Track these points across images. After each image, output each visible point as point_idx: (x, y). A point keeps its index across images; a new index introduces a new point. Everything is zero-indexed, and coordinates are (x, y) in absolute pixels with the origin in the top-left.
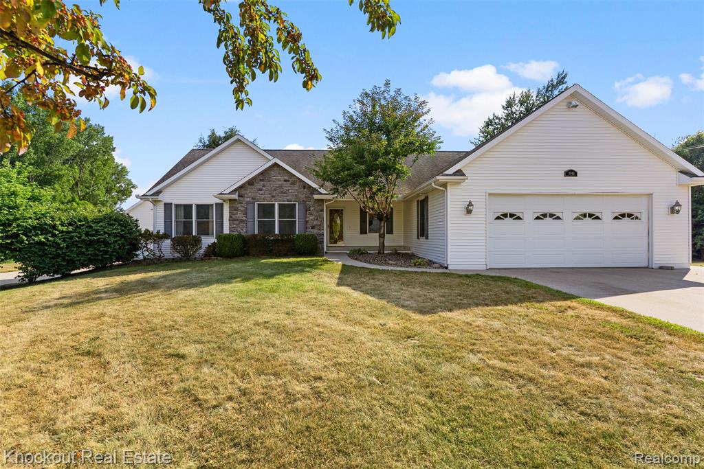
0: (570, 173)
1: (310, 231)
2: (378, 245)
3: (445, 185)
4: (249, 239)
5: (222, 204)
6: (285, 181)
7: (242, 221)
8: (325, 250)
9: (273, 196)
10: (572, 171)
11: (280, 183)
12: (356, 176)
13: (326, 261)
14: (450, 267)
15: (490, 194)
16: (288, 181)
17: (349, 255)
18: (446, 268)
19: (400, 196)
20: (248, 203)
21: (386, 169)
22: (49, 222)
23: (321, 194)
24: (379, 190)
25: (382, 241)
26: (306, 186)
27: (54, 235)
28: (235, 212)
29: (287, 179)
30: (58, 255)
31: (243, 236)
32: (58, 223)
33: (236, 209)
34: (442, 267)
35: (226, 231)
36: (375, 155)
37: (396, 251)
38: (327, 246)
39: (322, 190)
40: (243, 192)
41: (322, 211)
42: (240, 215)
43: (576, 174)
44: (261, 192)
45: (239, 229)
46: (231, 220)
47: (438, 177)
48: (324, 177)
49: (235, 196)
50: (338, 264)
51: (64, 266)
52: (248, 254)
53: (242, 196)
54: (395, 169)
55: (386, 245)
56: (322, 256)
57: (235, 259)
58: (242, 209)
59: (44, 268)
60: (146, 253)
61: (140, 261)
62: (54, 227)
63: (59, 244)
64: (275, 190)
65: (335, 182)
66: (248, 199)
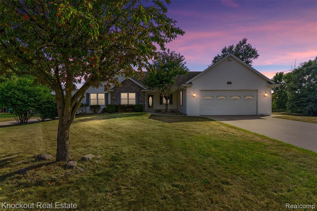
0: (229, 83)
1: (140, 103)
2: (165, 109)
3: (186, 87)
4: (118, 106)
5: (108, 93)
6: (131, 85)
7: (115, 100)
8: (146, 110)
9: (127, 90)
10: (229, 82)
11: (130, 85)
12: (156, 84)
13: (146, 113)
14: (187, 115)
15: (201, 90)
16: (132, 85)
17: (155, 112)
18: (186, 115)
19: (174, 90)
20: (117, 93)
21: (167, 81)
22: (51, 100)
23: (144, 89)
24: (165, 88)
25: (167, 106)
26: (139, 87)
27: (52, 105)
28: (113, 96)
29: (132, 84)
30: (53, 111)
31: (116, 105)
32: (53, 100)
33: (113, 95)
34: (185, 115)
35: (109, 103)
36: (163, 77)
37: (173, 110)
38: (147, 109)
39: (145, 88)
40: (116, 89)
41: (145, 96)
42: (114, 97)
43: (231, 83)
44: (122, 89)
45: (114, 103)
46: (111, 99)
47: (183, 85)
48: (145, 84)
49: (113, 91)
50: (150, 114)
51: (55, 115)
52: (118, 112)
53: (115, 90)
54: (170, 81)
55: (168, 108)
56: (145, 112)
57: (113, 113)
58: (115, 95)
59: (49, 116)
60: (81, 111)
61: (79, 114)
62: (52, 102)
63: (53, 108)
64: (127, 88)
65: (150, 86)
66: (117, 92)
